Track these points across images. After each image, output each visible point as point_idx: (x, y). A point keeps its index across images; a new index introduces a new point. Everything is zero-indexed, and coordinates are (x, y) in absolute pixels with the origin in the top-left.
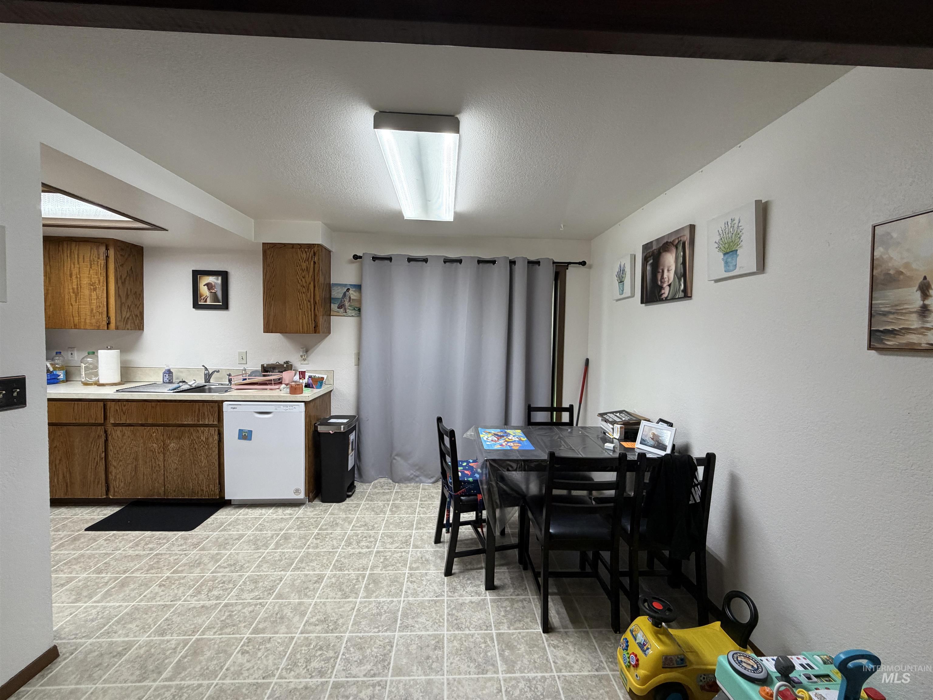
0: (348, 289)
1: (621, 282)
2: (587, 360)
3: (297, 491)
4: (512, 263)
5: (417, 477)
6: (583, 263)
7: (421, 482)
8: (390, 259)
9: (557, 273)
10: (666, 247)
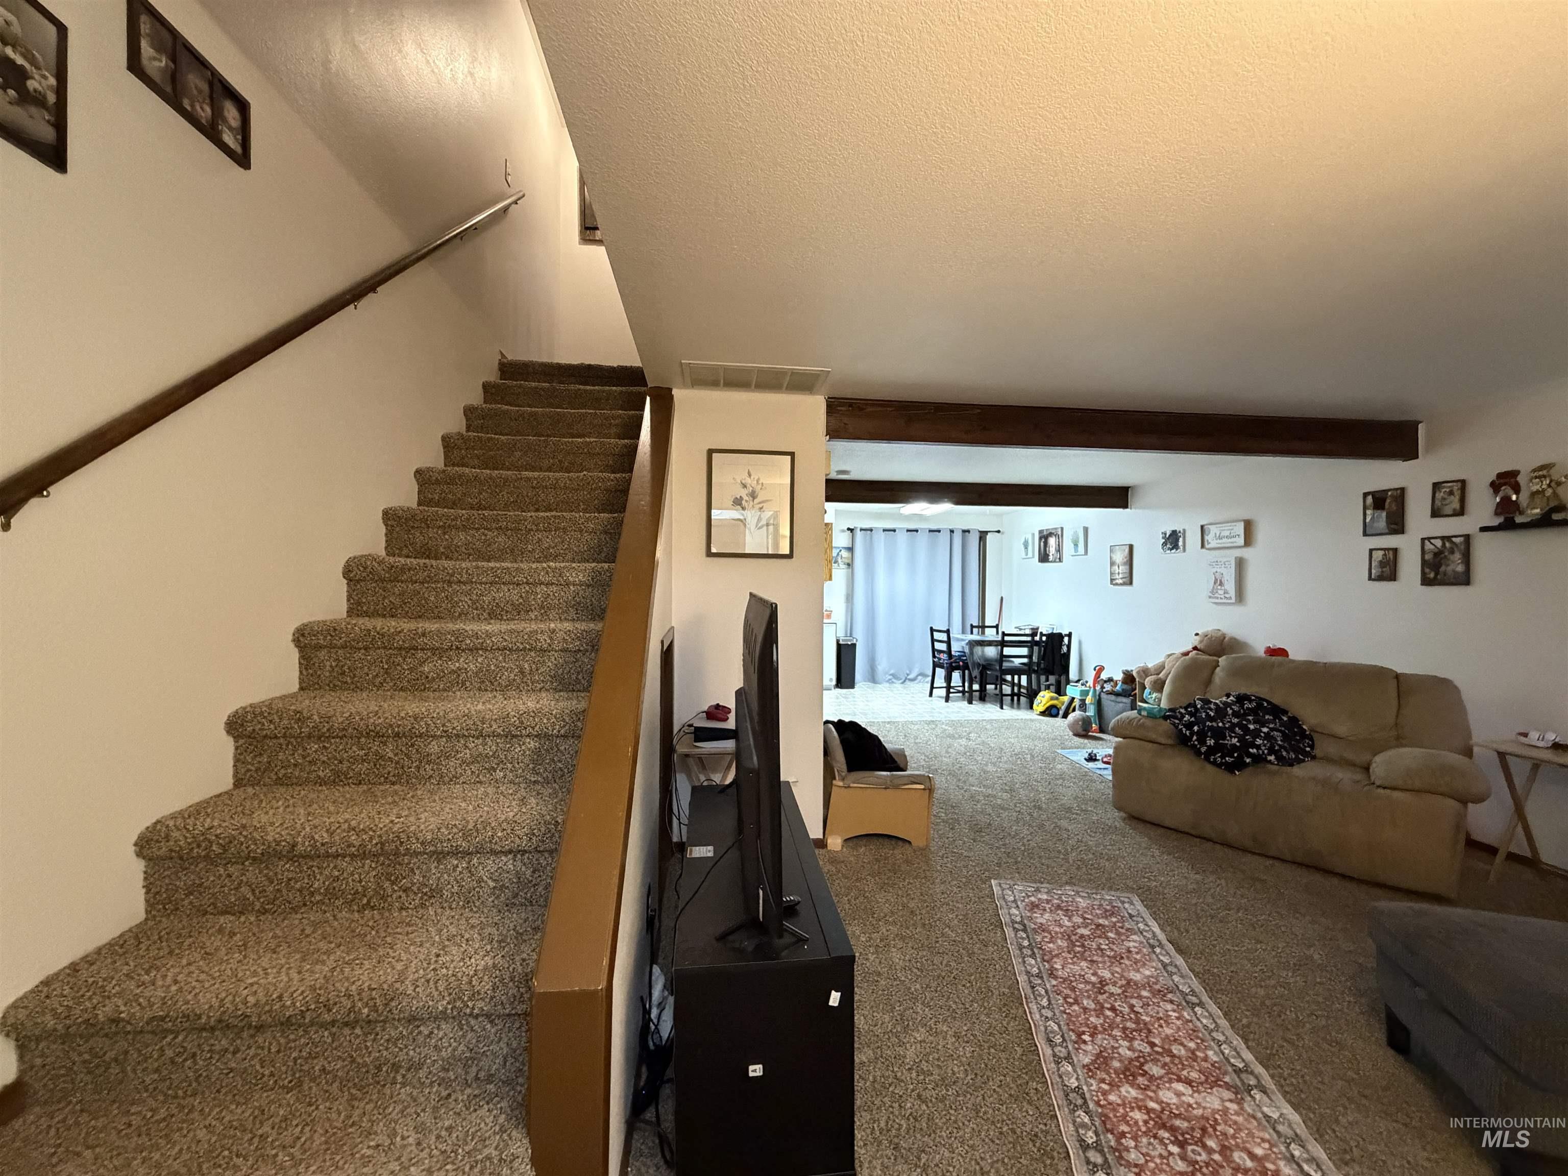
0: (841, 551)
1: (1026, 548)
2: (1003, 598)
3: (831, 680)
4: (952, 531)
5: (891, 680)
6: (999, 532)
7: (894, 683)
8: (871, 530)
9: (980, 538)
10: (1051, 534)
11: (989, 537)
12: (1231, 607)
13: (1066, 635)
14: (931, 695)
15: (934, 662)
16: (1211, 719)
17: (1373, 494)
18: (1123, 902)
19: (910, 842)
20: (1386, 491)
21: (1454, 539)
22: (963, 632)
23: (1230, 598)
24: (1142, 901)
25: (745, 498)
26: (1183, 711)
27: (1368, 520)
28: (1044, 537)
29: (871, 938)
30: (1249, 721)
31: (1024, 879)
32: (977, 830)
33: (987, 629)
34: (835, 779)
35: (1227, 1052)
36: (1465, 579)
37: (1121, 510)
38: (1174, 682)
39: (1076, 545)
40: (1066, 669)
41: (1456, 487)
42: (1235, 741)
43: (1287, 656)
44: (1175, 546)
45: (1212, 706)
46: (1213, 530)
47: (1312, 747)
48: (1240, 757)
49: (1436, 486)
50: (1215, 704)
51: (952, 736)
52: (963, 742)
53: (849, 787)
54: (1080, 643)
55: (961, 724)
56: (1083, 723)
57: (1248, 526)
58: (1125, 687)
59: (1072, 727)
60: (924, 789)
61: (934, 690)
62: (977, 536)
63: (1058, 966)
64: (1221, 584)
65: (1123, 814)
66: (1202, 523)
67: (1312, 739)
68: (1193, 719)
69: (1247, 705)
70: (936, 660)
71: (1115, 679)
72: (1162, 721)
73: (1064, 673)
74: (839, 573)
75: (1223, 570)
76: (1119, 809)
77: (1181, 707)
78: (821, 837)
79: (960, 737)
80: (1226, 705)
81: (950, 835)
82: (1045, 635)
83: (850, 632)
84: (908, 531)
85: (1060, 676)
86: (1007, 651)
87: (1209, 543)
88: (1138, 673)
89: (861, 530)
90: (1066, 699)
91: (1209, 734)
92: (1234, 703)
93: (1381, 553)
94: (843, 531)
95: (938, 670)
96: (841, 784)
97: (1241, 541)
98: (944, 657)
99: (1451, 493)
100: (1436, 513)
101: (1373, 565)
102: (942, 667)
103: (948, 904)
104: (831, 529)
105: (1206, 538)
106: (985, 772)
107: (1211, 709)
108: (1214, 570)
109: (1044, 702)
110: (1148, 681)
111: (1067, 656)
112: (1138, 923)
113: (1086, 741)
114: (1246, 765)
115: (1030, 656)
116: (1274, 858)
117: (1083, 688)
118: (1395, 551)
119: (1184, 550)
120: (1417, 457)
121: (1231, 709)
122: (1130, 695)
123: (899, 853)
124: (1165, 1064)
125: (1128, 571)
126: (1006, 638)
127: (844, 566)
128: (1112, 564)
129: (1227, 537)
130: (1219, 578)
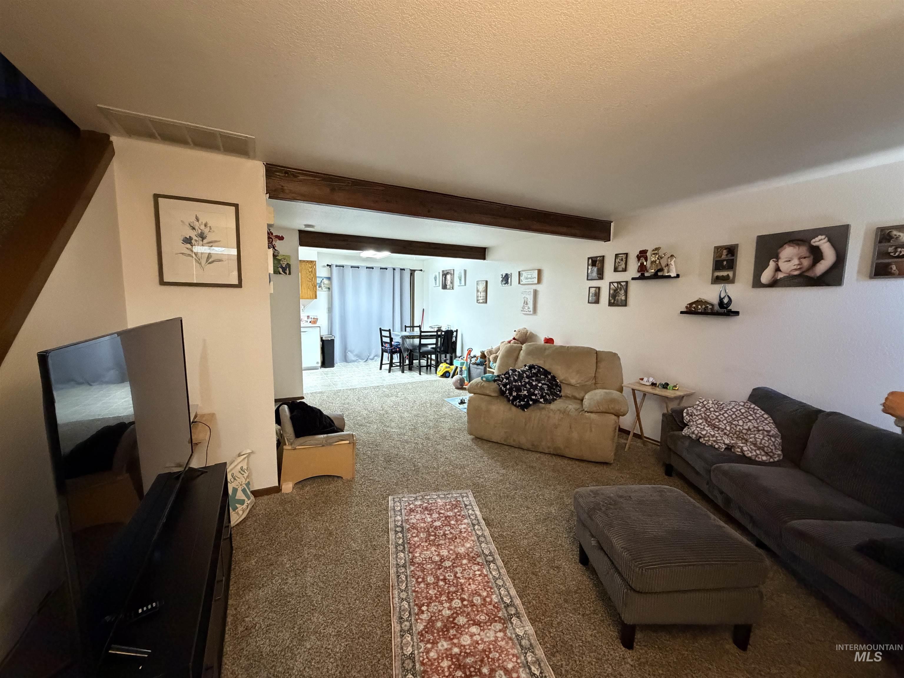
0: (323, 279)
1: (436, 280)
2: (424, 309)
3: (318, 363)
4: (394, 269)
5: (357, 360)
6: (421, 270)
7: (359, 362)
8: (343, 267)
9: (411, 274)
10: (448, 273)
11: (416, 273)
12: (531, 316)
13: (455, 331)
14: (381, 369)
15: (382, 349)
16: (516, 381)
17: (591, 258)
18: (463, 497)
19: (342, 478)
20: (597, 257)
21: (621, 283)
22: (402, 331)
23: (530, 311)
24: (473, 494)
25: (195, 238)
26: (503, 376)
27: (589, 272)
28: (445, 274)
29: (295, 564)
30: (533, 380)
31: (410, 492)
32: (388, 460)
33: (415, 328)
34: (285, 444)
35: (502, 593)
36: (625, 304)
37: (482, 261)
38: (501, 359)
39: (460, 280)
40: (454, 350)
41: (624, 256)
42: (525, 392)
43: (553, 343)
44: (507, 283)
45: (517, 373)
46: (524, 274)
47: (560, 391)
48: (528, 401)
49: (617, 256)
50: (519, 372)
51: (388, 396)
52: (393, 399)
53: (295, 449)
54: (462, 335)
55: (394, 386)
56: (460, 382)
57: (540, 272)
58: (482, 360)
59: (454, 384)
60: (349, 443)
61: (383, 366)
62: (409, 272)
63: (417, 555)
64: (527, 304)
65: (472, 437)
66: (519, 270)
67: (560, 387)
68: (507, 381)
69: (534, 371)
70: (383, 348)
71: (477, 356)
72: (493, 383)
73: (453, 352)
74: (322, 295)
75: (527, 296)
76: (471, 434)
77: (502, 375)
78: (277, 485)
79: (392, 396)
80: (524, 372)
81: (371, 467)
82: (444, 331)
83: (331, 331)
84: (367, 268)
85: (452, 354)
86: (424, 341)
87: (522, 281)
88: (487, 352)
89: (336, 266)
90: (453, 367)
91: (514, 389)
92: (527, 370)
93: (594, 289)
94: (324, 266)
95: (384, 353)
96: (290, 448)
97: (536, 281)
98: (388, 346)
99: (622, 260)
100: (616, 270)
101: (591, 295)
102: (387, 352)
103: (357, 522)
104: (315, 265)
105: (521, 278)
106: (402, 418)
107: (516, 375)
108: (524, 296)
109: (442, 370)
110: (491, 358)
111: (455, 343)
112: (469, 509)
113: (461, 391)
114: (530, 405)
115: (436, 344)
116: (541, 453)
117: (462, 361)
118: (599, 288)
119: (511, 285)
120: (610, 240)
121: (526, 374)
122: (484, 365)
123: (332, 486)
124: (468, 614)
125: (485, 296)
126: (422, 334)
127: (326, 290)
128: (478, 291)
129: (530, 278)
130: (526, 300)
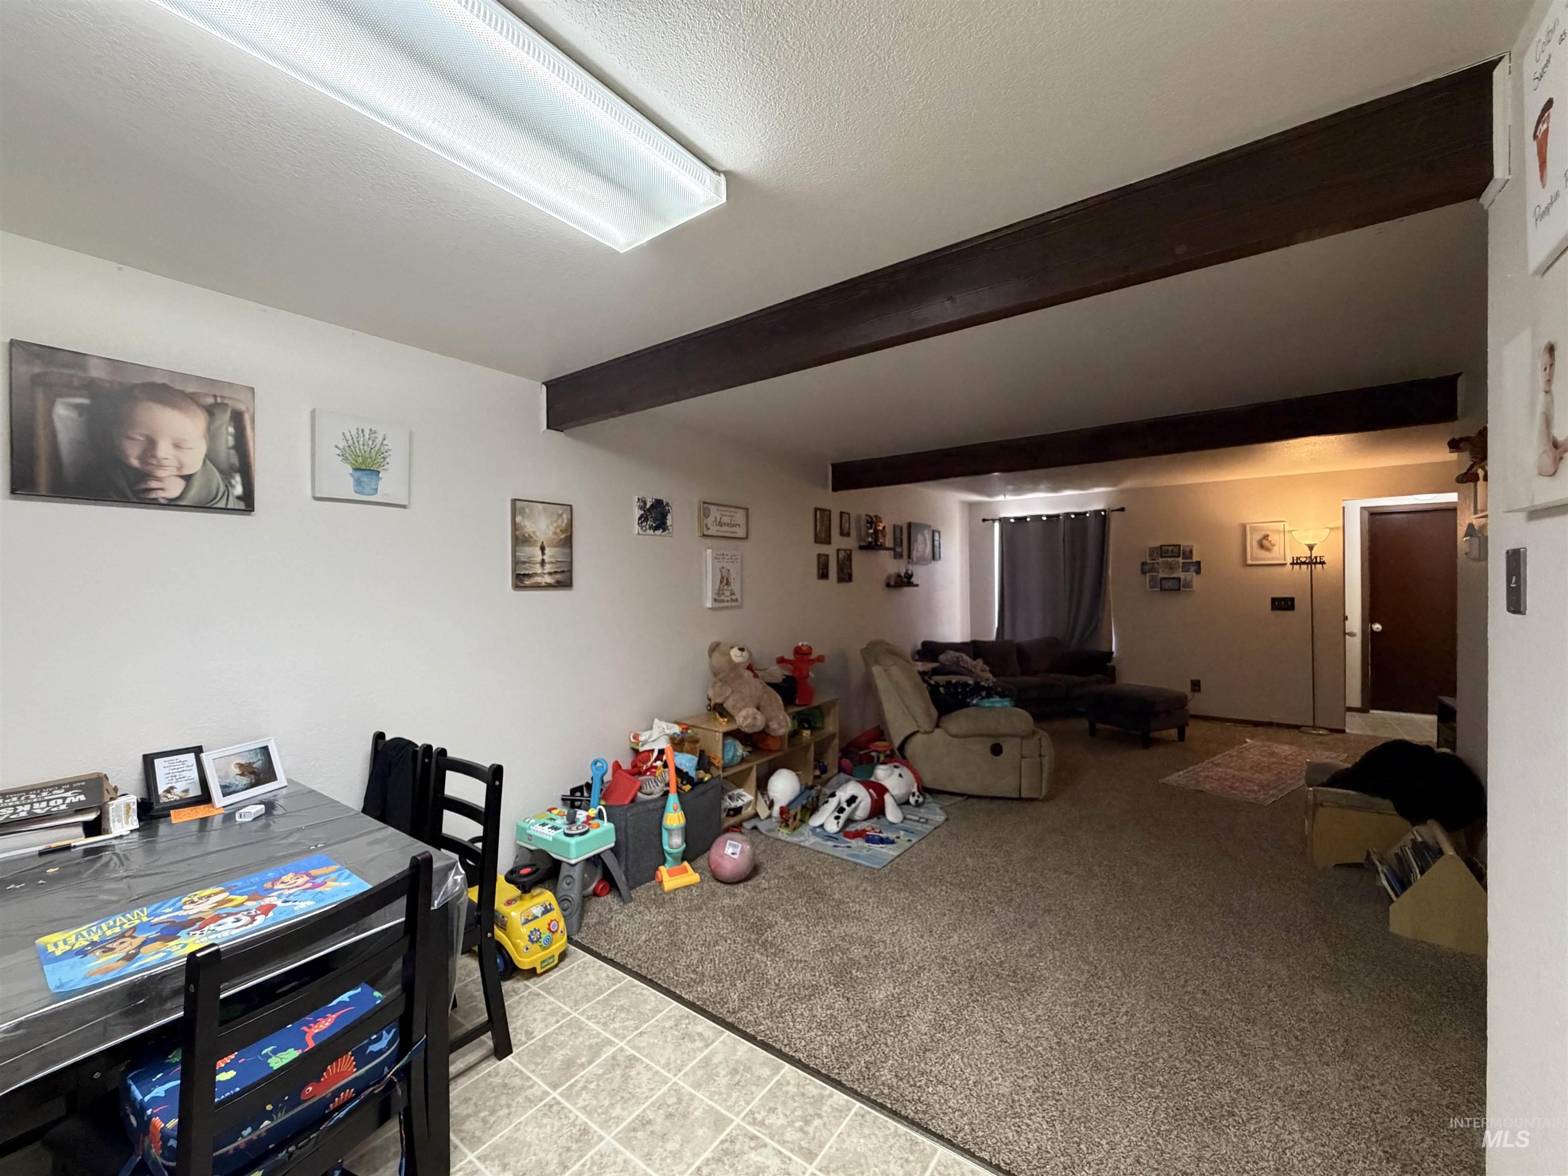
21: (847, 552)
23: (736, 600)
27: (817, 531)
41: (848, 517)
44: (659, 523)
46: (715, 512)
49: (841, 514)
64: (728, 583)
75: (729, 566)
87: (708, 529)
93: (823, 557)
97: (740, 532)
99: (847, 521)
100: (841, 533)
101: (820, 566)
105: (706, 520)
108: (721, 565)
118: (828, 557)
119: (673, 531)
128: (520, 539)
129: (728, 525)
130: (725, 574)
